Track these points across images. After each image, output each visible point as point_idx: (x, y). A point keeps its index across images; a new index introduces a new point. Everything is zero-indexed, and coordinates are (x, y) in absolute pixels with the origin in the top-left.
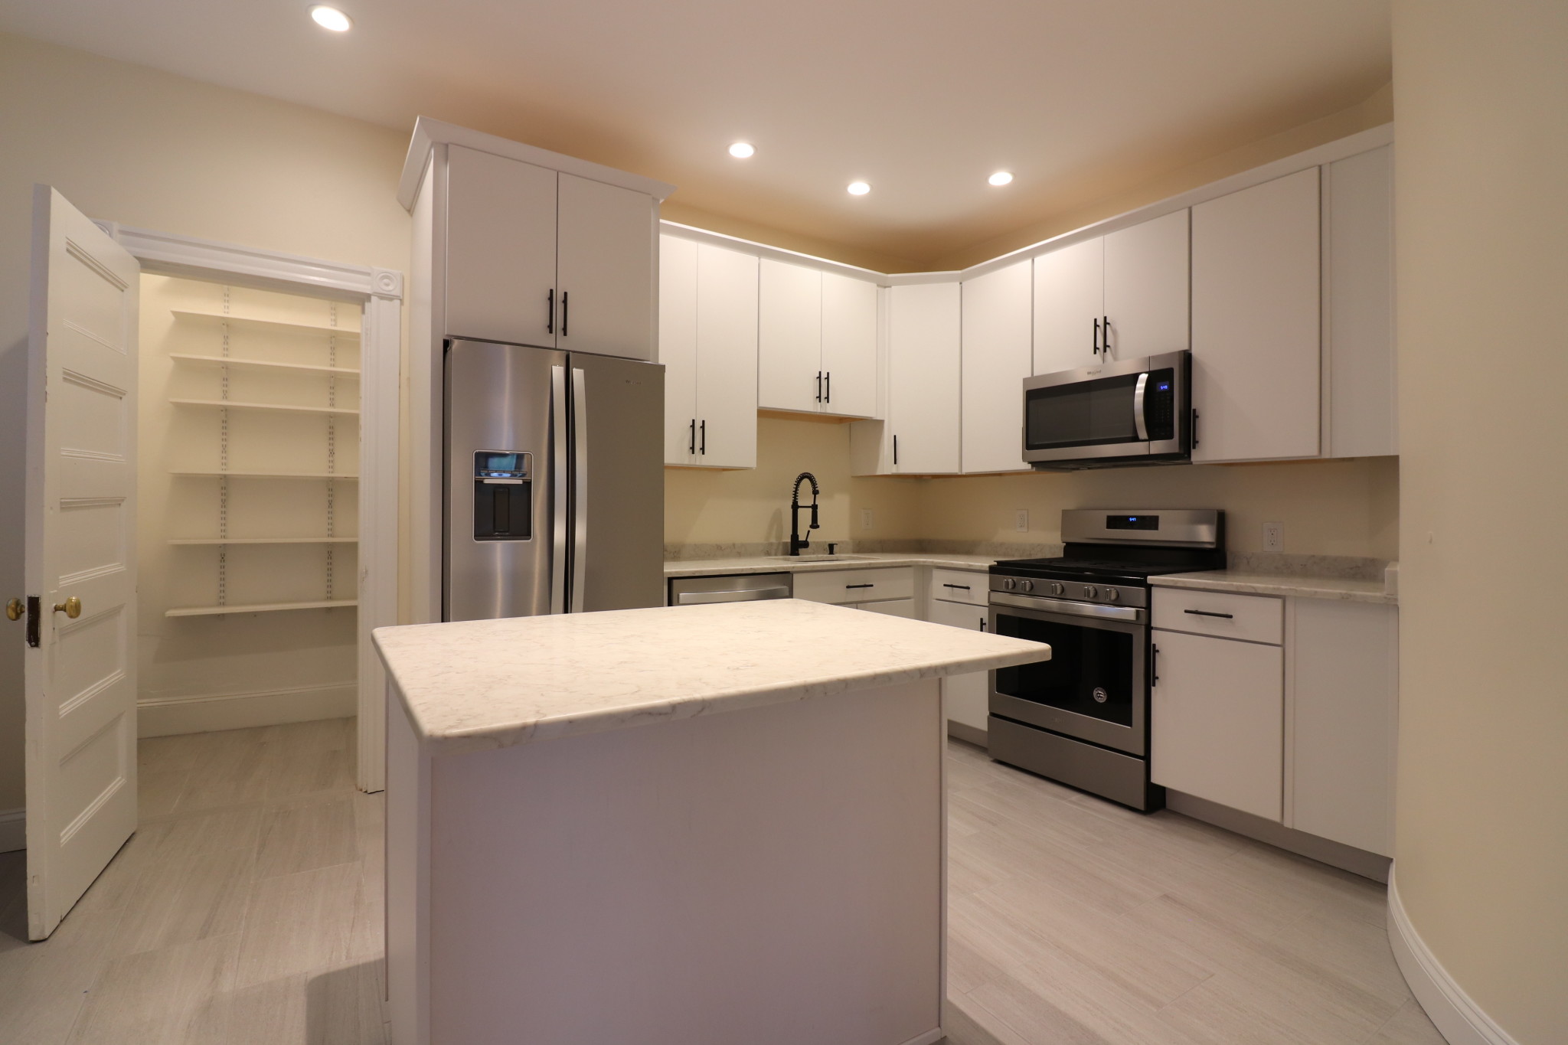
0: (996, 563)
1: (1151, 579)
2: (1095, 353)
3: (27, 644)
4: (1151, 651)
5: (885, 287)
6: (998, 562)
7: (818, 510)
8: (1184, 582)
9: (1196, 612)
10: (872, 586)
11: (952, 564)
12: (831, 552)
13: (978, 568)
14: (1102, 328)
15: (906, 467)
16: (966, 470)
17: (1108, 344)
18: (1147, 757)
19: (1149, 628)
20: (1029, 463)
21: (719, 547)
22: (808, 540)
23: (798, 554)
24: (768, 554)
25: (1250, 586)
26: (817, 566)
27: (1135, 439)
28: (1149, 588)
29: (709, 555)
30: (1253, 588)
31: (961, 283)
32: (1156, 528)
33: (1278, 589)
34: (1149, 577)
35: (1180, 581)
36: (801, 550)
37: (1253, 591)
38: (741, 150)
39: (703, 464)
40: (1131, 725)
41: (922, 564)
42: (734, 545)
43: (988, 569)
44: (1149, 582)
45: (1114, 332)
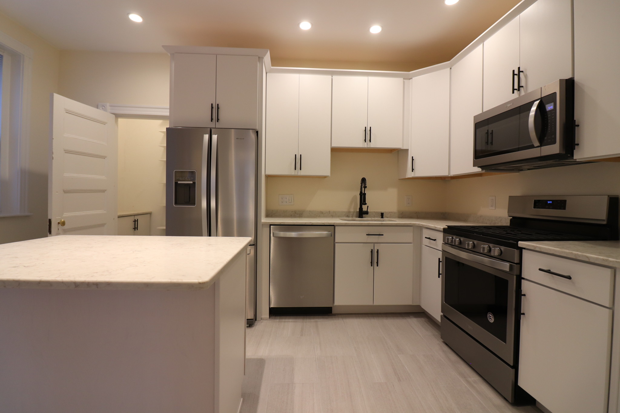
0: (447, 227)
1: (521, 244)
2: (513, 92)
3: (48, 233)
4: (519, 294)
5: (410, 79)
6: (448, 226)
7: (366, 196)
8: (540, 248)
9: (548, 272)
10: (383, 235)
11: (429, 226)
12: (382, 217)
13: (438, 229)
14: (517, 74)
15: (419, 173)
16: (453, 173)
17: (521, 85)
18: (515, 366)
19: (520, 278)
20: (479, 167)
21: (322, 213)
22: (368, 210)
23: (362, 217)
24: (348, 216)
25: (585, 256)
26: (371, 223)
27: (532, 147)
28: (521, 249)
29: (317, 216)
30: (587, 257)
31: (451, 68)
32: (564, 208)
33: (607, 260)
34: (519, 242)
35: (538, 247)
36: (364, 215)
37: (587, 260)
38: (305, 26)
39: (301, 174)
40: (505, 343)
41: (418, 225)
42: (329, 212)
43: (442, 230)
44: (519, 245)
45: (526, 77)
